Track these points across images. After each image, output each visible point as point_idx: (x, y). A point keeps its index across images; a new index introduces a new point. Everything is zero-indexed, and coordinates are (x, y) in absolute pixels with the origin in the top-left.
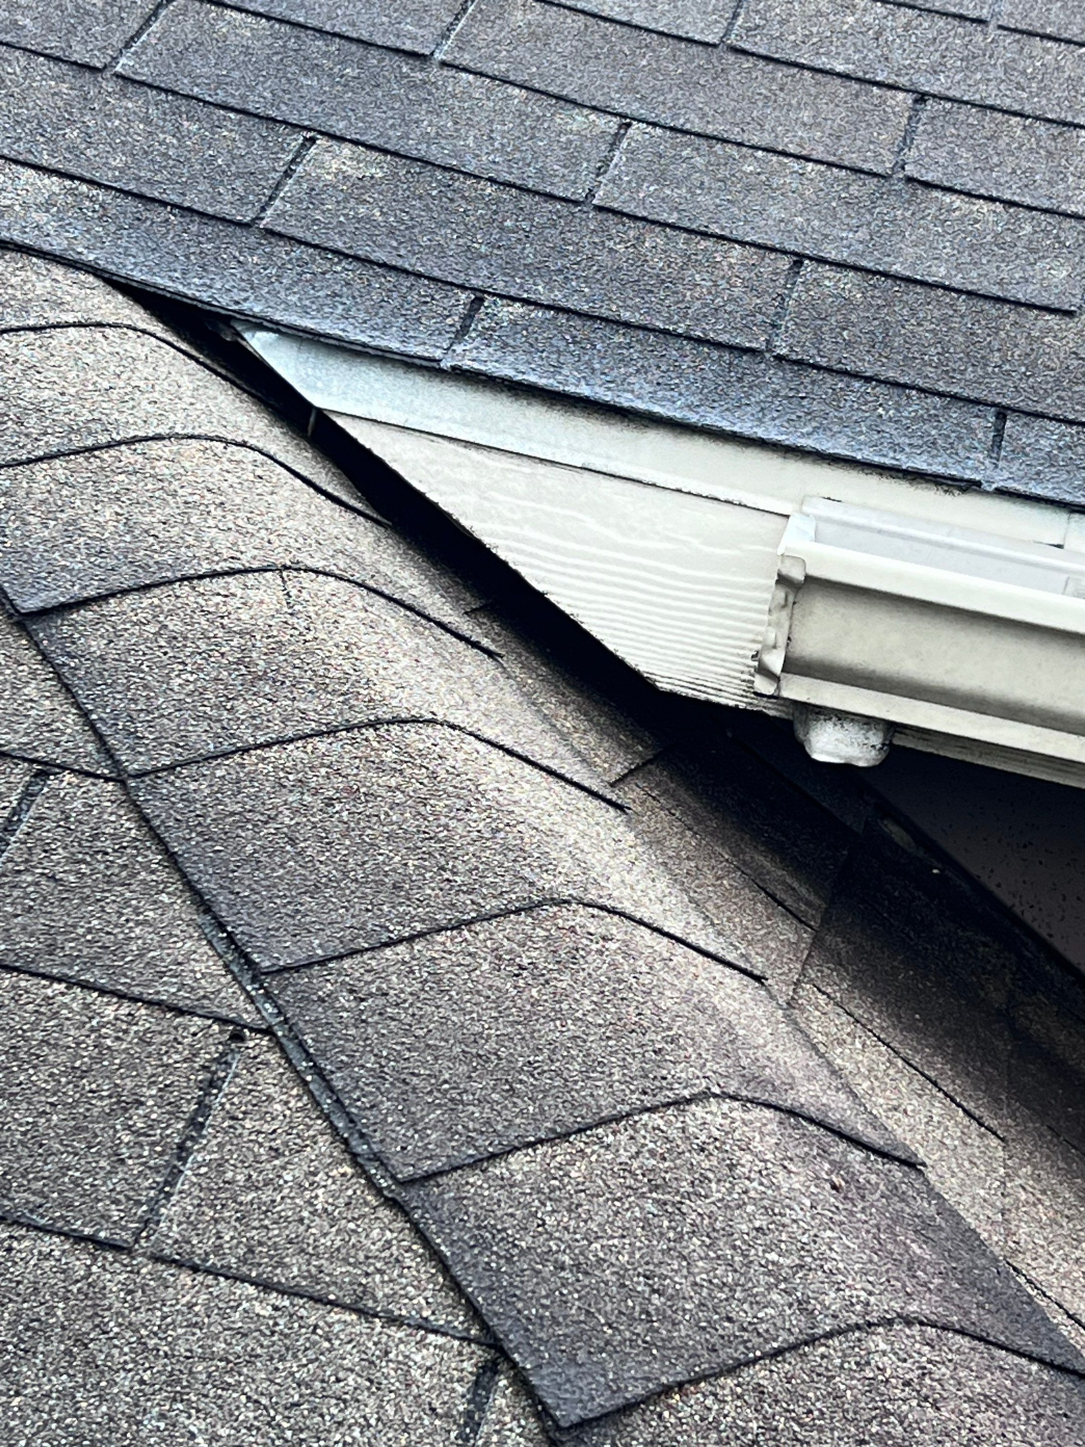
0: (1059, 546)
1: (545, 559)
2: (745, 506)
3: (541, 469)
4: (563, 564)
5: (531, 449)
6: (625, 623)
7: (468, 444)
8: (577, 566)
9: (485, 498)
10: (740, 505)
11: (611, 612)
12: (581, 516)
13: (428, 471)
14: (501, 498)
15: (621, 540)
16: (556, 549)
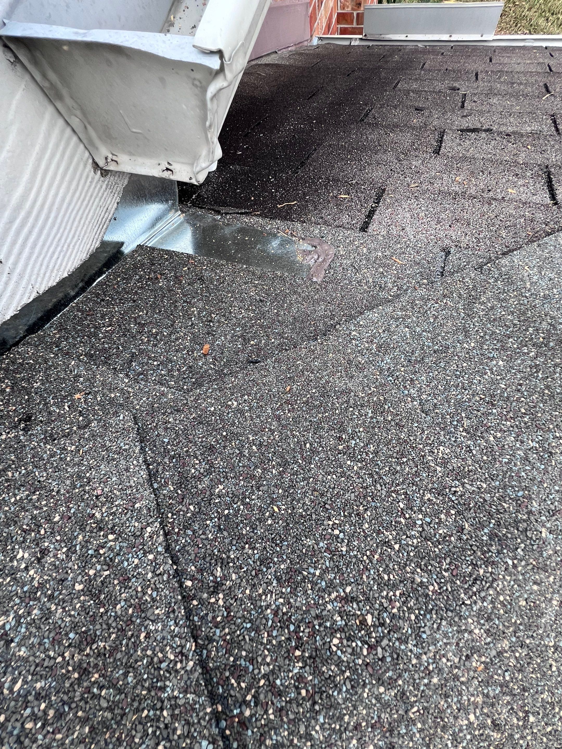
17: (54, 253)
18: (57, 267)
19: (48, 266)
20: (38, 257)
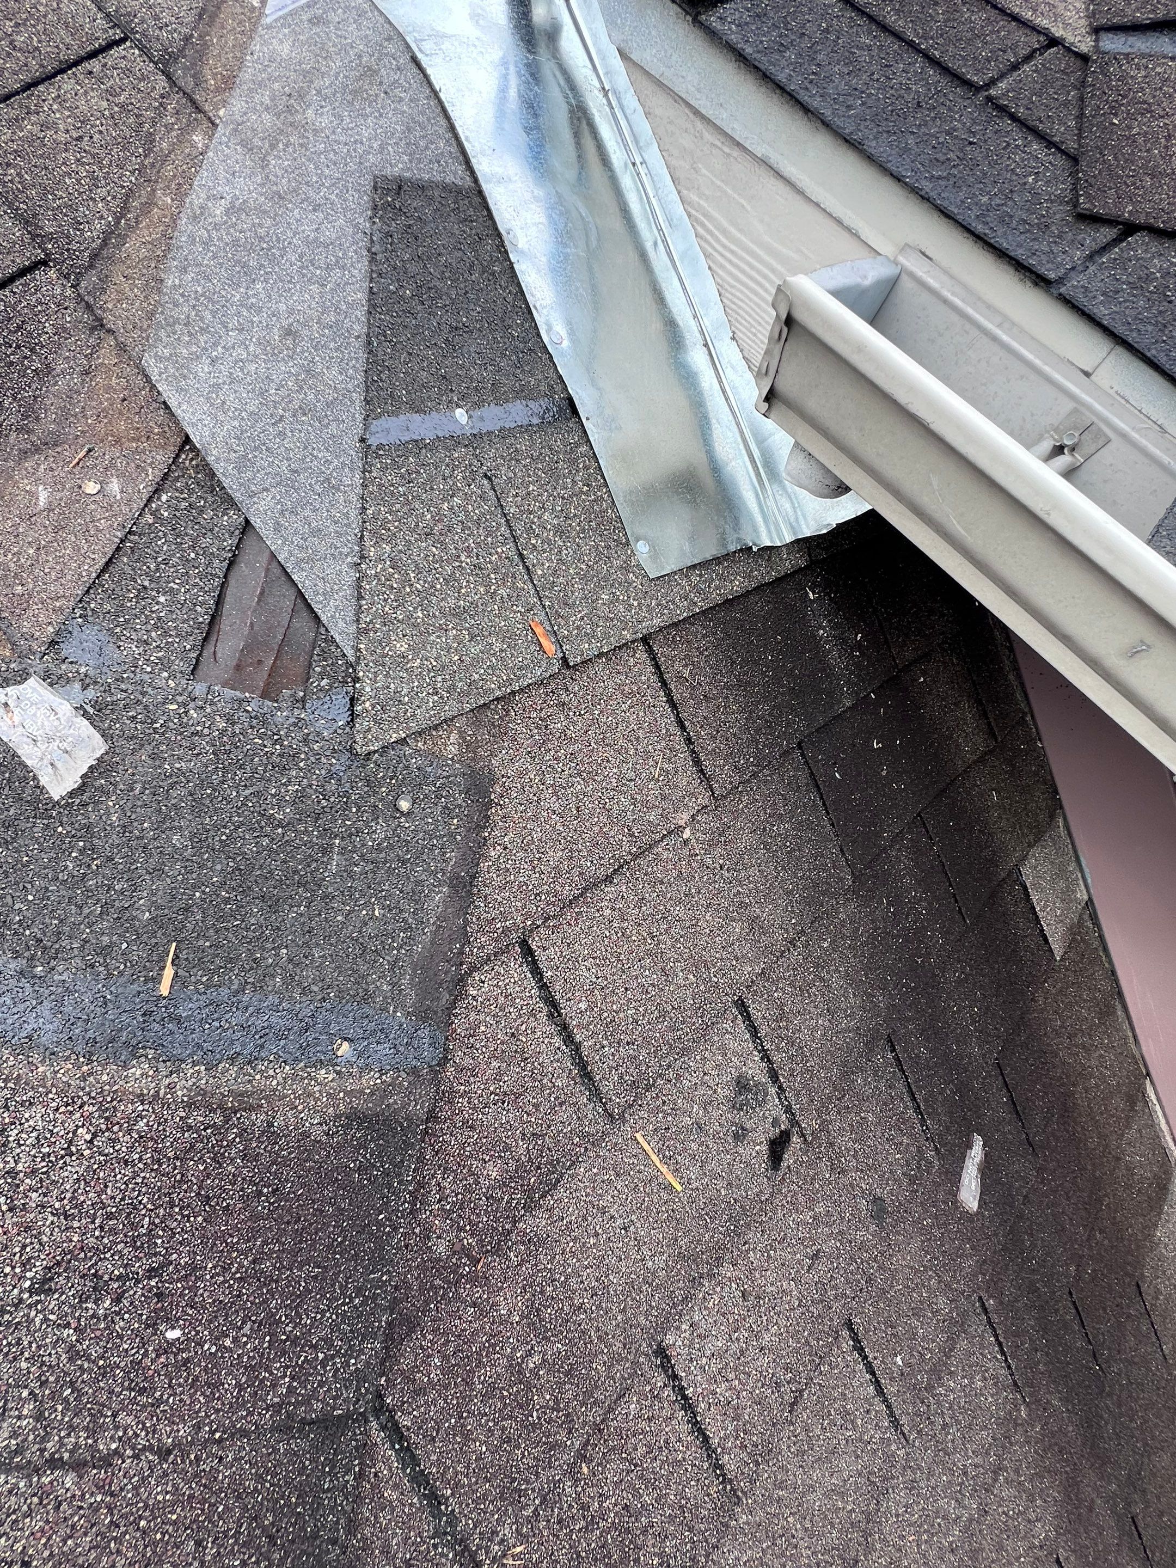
0: (1087, 374)
1: (717, 240)
2: (859, 237)
3: (736, 153)
4: (724, 246)
5: (733, 129)
6: (747, 312)
7: (697, 112)
8: (732, 252)
9: (694, 169)
10: (855, 234)
11: (742, 300)
12: (749, 208)
13: (666, 131)
14: (704, 171)
15: (767, 239)
16: (724, 232)
17: (750, 316)
18: (739, 318)
19: (740, 307)
20: (747, 297)
